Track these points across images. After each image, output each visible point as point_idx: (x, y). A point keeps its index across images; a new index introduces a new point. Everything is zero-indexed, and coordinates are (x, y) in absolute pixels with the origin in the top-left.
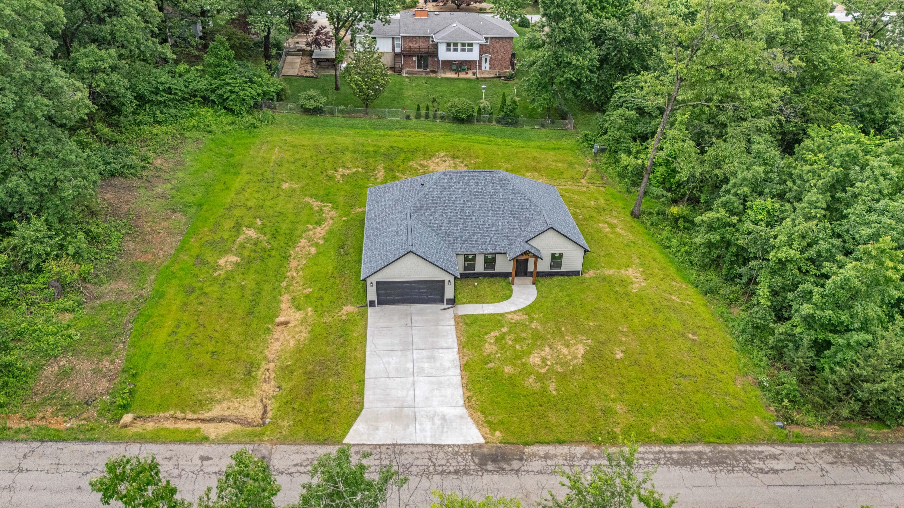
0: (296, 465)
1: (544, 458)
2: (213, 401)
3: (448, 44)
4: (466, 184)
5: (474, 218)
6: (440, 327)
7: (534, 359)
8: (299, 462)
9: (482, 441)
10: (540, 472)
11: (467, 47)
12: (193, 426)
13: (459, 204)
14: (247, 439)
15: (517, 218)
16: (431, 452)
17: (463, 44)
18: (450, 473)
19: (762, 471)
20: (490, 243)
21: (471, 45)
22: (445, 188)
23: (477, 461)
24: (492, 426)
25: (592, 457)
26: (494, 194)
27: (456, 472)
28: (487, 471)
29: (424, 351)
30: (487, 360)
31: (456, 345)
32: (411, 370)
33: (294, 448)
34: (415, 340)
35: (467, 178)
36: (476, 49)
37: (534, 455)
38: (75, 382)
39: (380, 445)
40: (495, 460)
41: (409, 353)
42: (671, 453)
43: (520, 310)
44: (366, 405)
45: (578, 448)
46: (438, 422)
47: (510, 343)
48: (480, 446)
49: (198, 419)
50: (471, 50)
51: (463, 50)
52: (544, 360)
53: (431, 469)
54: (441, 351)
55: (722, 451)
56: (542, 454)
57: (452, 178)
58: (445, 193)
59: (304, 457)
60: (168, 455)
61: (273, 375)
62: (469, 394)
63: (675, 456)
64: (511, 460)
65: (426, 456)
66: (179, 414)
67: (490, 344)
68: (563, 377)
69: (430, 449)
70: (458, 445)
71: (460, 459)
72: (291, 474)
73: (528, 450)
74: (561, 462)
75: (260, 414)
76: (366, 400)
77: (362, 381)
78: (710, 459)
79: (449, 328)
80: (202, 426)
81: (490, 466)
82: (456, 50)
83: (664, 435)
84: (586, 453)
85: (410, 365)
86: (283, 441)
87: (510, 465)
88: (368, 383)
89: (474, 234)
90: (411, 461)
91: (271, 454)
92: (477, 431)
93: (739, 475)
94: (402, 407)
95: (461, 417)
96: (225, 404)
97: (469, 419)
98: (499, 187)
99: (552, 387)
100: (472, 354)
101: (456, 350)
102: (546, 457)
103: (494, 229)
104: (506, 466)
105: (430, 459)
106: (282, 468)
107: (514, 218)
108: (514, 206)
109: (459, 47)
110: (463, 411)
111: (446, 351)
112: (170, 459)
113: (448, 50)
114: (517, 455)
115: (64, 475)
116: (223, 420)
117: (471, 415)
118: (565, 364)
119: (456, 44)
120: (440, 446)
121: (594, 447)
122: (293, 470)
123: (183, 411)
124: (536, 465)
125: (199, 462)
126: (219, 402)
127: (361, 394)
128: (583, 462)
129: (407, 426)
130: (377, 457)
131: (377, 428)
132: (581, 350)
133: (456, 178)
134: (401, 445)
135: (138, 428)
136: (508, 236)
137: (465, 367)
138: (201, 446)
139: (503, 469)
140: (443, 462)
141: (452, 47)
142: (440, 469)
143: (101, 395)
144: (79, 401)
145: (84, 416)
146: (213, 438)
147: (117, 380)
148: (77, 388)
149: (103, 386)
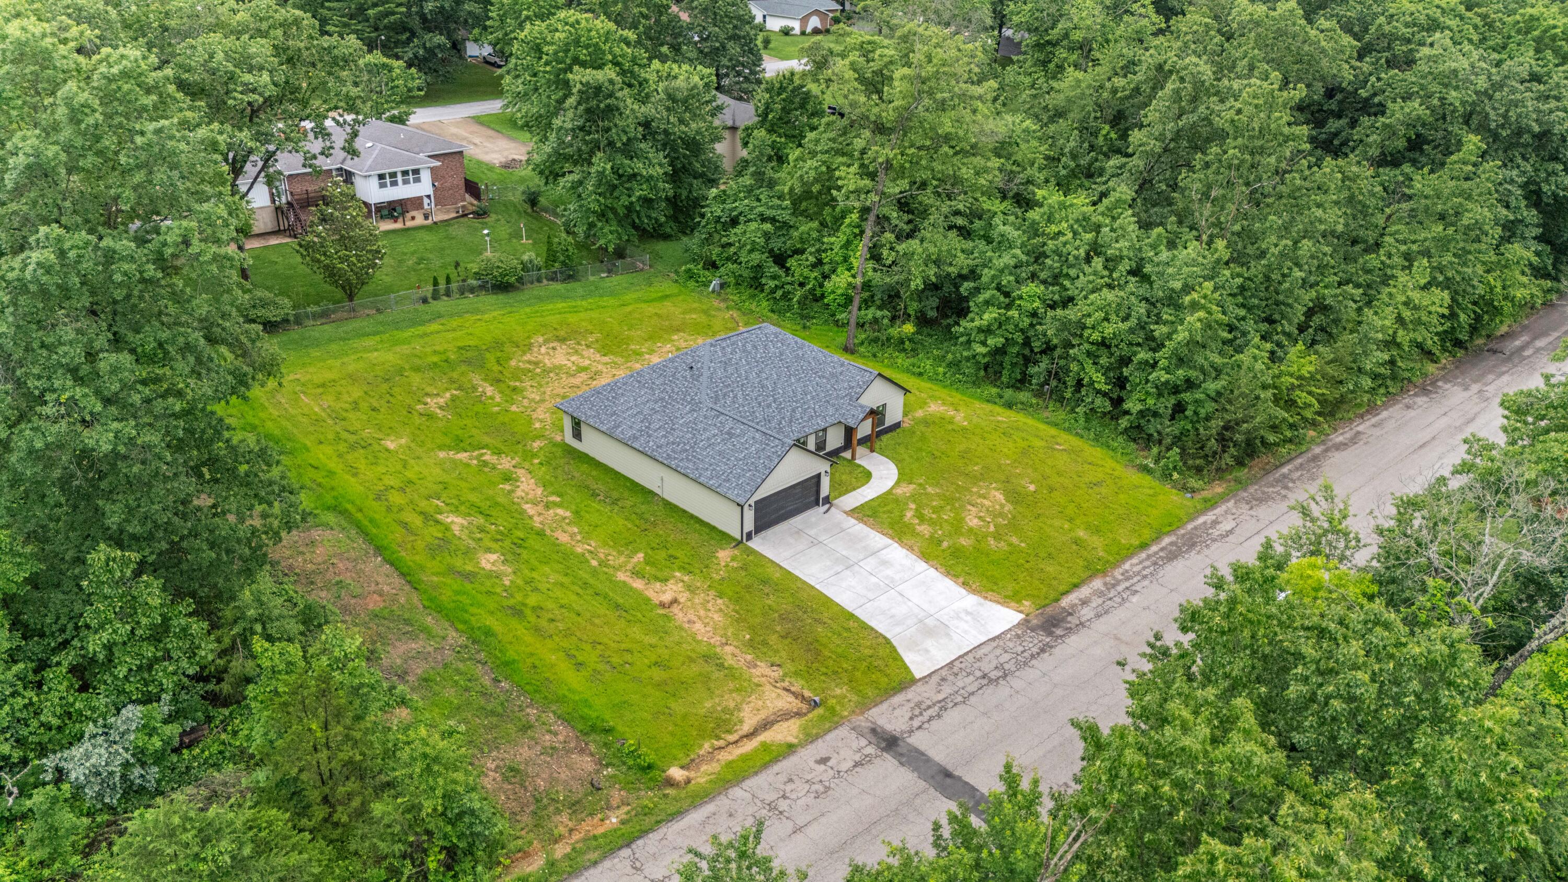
0: (911, 719)
1: (1084, 604)
2: (731, 714)
3: (381, 177)
4: (744, 351)
7: (972, 522)
8: (908, 716)
9: (1022, 616)
10: (1098, 616)
11: (411, 177)
12: (752, 744)
13: (754, 378)
14: (828, 725)
16: (998, 646)
17: (405, 173)
18: (1038, 654)
19: (1223, 536)
21: (416, 172)
22: (725, 363)
23: (1042, 633)
24: (1012, 598)
27: (1042, 651)
28: (1061, 637)
29: (868, 560)
30: (936, 541)
32: (881, 584)
33: (884, 707)
34: (847, 554)
35: (740, 344)
36: (426, 176)
37: (1073, 606)
38: (543, 777)
39: (951, 663)
40: (1053, 625)
41: (857, 568)
42: (1156, 553)
43: (897, 482)
44: (886, 635)
45: (1094, 583)
46: (967, 618)
47: (933, 516)
48: (1027, 620)
49: (742, 737)
50: (417, 180)
51: (406, 182)
52: (980, 519)
53: (1020, 659)
54: (884, 552)
55: (1184, 535)
56: (1078, 601)
57: (724, 348)
58: (730, 370)
59: (906, 709)
60: (783, 778)
61: (748, 657)
62: (960, 580)
63: (1162, 555)
64: (1064, 619)
65: (1000, 651)
66: (717, 743)
67: (918, 525)
70: (1010, 629)
71: (1029, 640)
72: (920, 727)
73: (1065, 602)
74: (1100, 601)
75: (793, 697)
76: (880, 631)
77: (853, 618)
80: (761, 738)
81: (1058, 632)
82: (394, 184)
83: (1136, 542)
85: (874, 579)
86: (864, 708)
87: (1069, 623)
88: (860, 614)
90: (995, 662)
91: (873, 724)
92: (1006, 609)
94: (921, 621)
95: (980, 605)
96: (747, 707)
97: (988, 603)
98: (780, 345)
100: (915, 543)
101: (896, 545)
104: (1068, 626)
105: (1007, 652)
106: (905, 727)
107: (819, 377)
109: (400, 178)
110: (974, 598)
111: (887, 550)
112: (791, 781)
113: (382, 186)
114: (1061, 613)
116: (770, 723)
117: (985, 598)
118: (1001, 515)
119: (393, 175)
120: (998, 638)
121: (1105, 577)
122: (916, 723)
123: (718, 738)
124: (1086, 613)
125: (822, 767)
126: (737, 711)
127: (869, 628)
129: (948, 635)
130: (964, 674)
131: (928, 652)
132: (997, 496)
133: (728, 346)
134: (967, 654)
135: (703, 776)
138: (799, 755)
139: (1071, 629)
140: (1020, 649)
141: (388, 180)
142: (1026, 655)
143: (598, 772)
144: (582, 791)
145: (614, 803)
146: (795, 741)
147: (592, 747)
148: (557, 780)
149: (586, 764)
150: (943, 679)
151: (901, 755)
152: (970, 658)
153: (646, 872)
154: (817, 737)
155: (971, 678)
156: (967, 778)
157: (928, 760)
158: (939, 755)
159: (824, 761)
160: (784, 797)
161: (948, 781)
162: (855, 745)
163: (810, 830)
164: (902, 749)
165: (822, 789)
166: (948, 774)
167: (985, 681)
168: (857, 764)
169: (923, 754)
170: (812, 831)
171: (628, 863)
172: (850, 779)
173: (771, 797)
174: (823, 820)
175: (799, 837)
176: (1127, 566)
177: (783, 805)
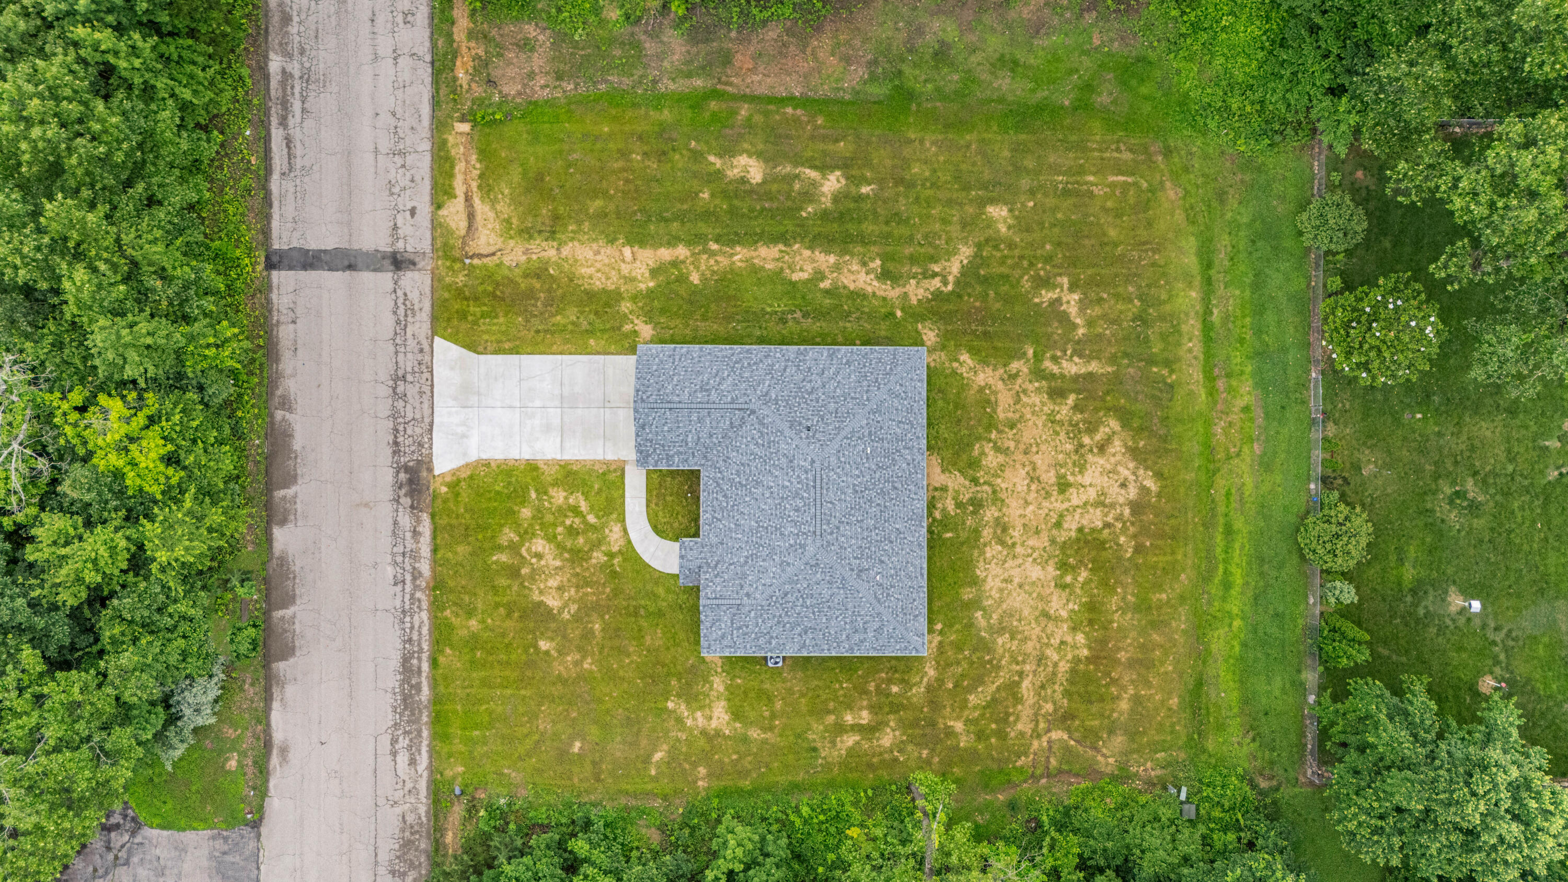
0: (405, 294)
1: (415, 531)
2: (493, 202)
4: (797, 494)
5: (747, 499)
6: (601, 443)
7: (539, 545)
8: (410, 296)
9: (436, 472)
10: (395, 523)
12: (460, 189)
13: (768, 480)
14: (439, 243)
15: (746, 562)
16: (423, 421)
18: (396, 437)
19: (394, 741)
20: (713, 517)
22: (791, 461)
23: (411, 464)
24: (454, 486)
25: (414, 579)
26: (781, 534)
27: (396, 443)
28: (398, 472)
29: (559, 421)
30: (542, 491)
31: (566, 457)
32: (530, 405)
33: (428, 290)
34: (579, 411)
35: (805, 495)
37: (419, 521)
38: (515, 60)
39: (432, 372)
40: (411, 481)
41: (558, 403)
42: (419, 659)
43: (629, 542)
44: (482, 357)
45: (428, 567)
46: (460, 430)
47: (568, 522)
48: (430, 470)
49: (470, 193)
52: (539, 556)
53: (401, 420)
54: (559, 439)
55: (421, 712)
56: (420, 529)
57: (807, 472)
58: (784, 460)
59: (416, 301)
60: (418, 178)
61: (534, 257)
62: (493, 464)
63: (415, 662)
64: (412, 497)
65: (418, 416)
66: (475, 173)
67: (566, 498)
68: (514, 572)
69: (427, 420)
70: (431, 448)
71: (413, 448)
72: (395, 291)
73: (425, 517)
74: (408, 546)
75: (482, 252)
76: (489, 356)
77: (514, 351)
78: (411, 696)
79: (600, 451)
80: (461, 199)
81: (403, 476)
83: (444, 661)
84: (420, 573)
85: (538, 403)
86: (436, 278)
87: (406, 495)
88: (514, 358)
89: (725, 496)
90: (411, 401)
91: (419, 270)
92: (449, 468)
93: (390, 719)
94: (479, 394)
95: (465, 454)
96: (491, 215)
97: (462, 462)
98: (792, 542)
99: (504, 558)
100: (549, 474)
101: (559, 457)
102: (416, 533)
103: (732, 526)
104: (403, 491)
105: (413, 419)
106: (401, 283)
107: (747, 557)
108: (764, 560)
110: (473, 456)
111: (558, 445)
112: (412, 181)
114: (418, 503)
115: (392, 97)
116: (471, 216)
117: (467, 465)
118: (532, 578)
120: (431, 430)
121: (428, 583)
122: (400, 293)
123: (479, 176)
124: (406, 521)
125: (409, 207)
126: (493, 207)
127: (497, 352)
128: (408, 567)
129: (455, 399)
130: (416, 369)
131: (452, 369)
132: (553, 602)
133: (807, 479)
134: (432, 392)
135: (454, 141)
136: (722, 544)
137: (532, 467)
138: (428, 204)
139: (400, 488)
140: (409, 432)
142: (401, 428)
143: (500, 92)
144: (493, 74)
145: (474, 85)
146: (441, 213)
147: (518, 100)
148: (508, 65)
149: (511, 89)
150: (421, 351)
151: (384, 258)
152: (427, 389)
153: (407, 57)
154: (433, 228)
155: (409, 369)
156: (340, 273)
157: (368, 268)
158: (366, 277)
159: (413, 212)
160: (403, 166)
161: (346, 263)
162: (410, 240)
163: (372, 157)
164: (387, 263)
165: (393, 190)
166: (351, 267)
167: (400, 373)
168: (395, 228)
169: (375, 270)
170: (370, 157)
171: (421, 54)
172: (389, 212)
173: (410, 159)
174: (372, 170)
175: (372, 148)
176: (425, 615)
177: (399, 160)
